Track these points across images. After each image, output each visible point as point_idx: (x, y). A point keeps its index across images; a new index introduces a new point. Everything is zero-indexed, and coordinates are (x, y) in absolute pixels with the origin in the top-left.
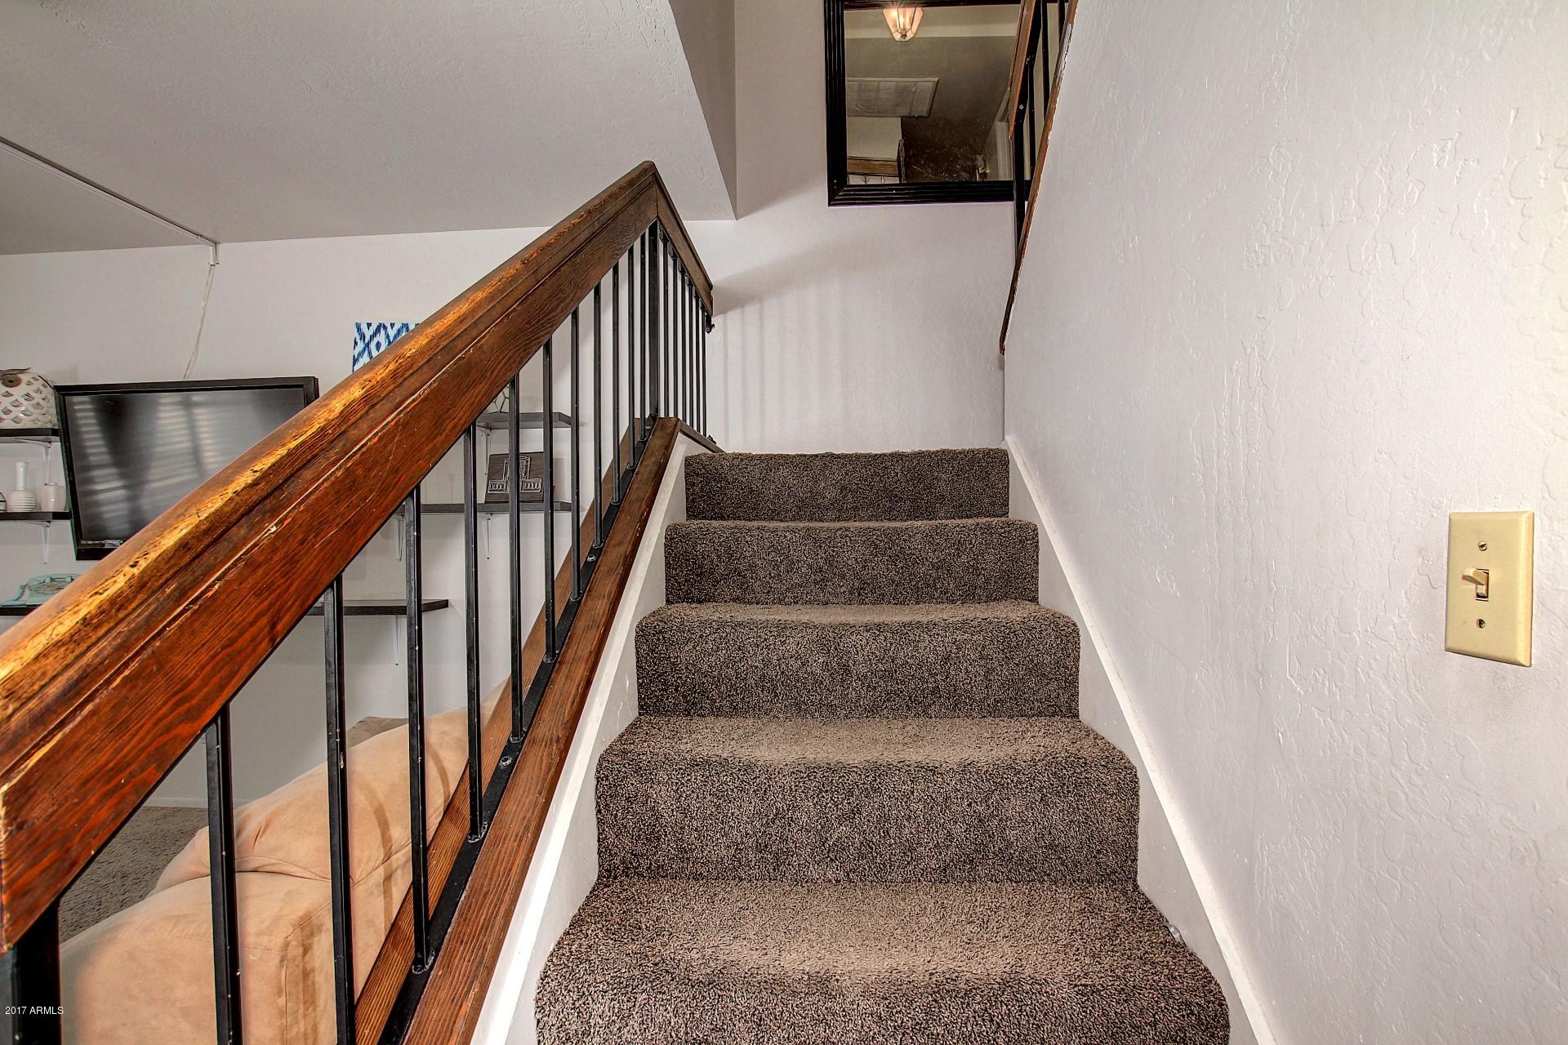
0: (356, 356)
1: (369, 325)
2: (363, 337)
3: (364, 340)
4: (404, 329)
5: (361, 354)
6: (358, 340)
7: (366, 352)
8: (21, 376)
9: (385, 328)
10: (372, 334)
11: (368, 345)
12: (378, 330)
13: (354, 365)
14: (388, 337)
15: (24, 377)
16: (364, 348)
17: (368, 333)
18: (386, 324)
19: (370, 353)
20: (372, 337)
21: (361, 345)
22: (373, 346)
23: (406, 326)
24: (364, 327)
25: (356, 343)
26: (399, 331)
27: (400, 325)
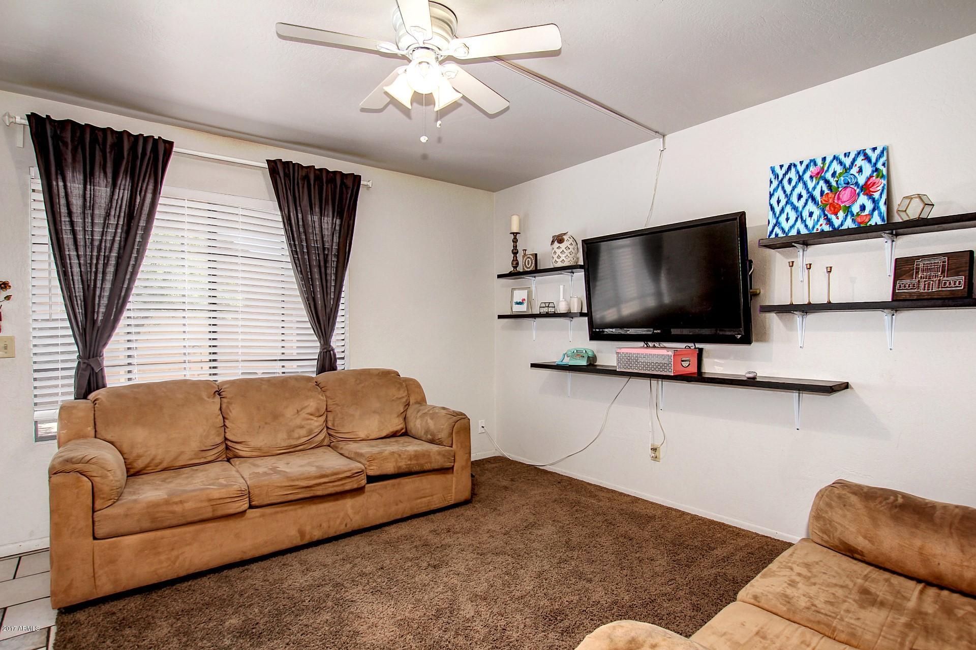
0: (772, 192)
1: (781, 166)
2: (777, 176)
3: (778, 178)
4: (812, 164)
5: (775, 190)
6: (773, 180)
7: (780, 188)
8: (564, 237)
9: (795, 166)
10: (784, 172)
11: (781, 182)
12: (789, 168)
13: (770, 199)
14: (798, 172)
15: (565, 237)
16: (778, 185)
17: (781, 173)
18: (796, 163)
19: (783, 188)
20: (785, 175)
21: (775, 183)
22: (785, 182)
23: (814, 162)
24: (778, 170)
25: (771, 182)
26: (808, 167)
27: (809, 161)
